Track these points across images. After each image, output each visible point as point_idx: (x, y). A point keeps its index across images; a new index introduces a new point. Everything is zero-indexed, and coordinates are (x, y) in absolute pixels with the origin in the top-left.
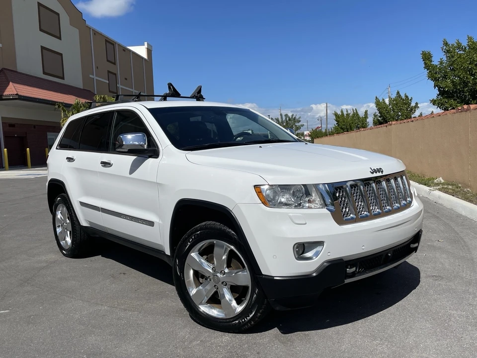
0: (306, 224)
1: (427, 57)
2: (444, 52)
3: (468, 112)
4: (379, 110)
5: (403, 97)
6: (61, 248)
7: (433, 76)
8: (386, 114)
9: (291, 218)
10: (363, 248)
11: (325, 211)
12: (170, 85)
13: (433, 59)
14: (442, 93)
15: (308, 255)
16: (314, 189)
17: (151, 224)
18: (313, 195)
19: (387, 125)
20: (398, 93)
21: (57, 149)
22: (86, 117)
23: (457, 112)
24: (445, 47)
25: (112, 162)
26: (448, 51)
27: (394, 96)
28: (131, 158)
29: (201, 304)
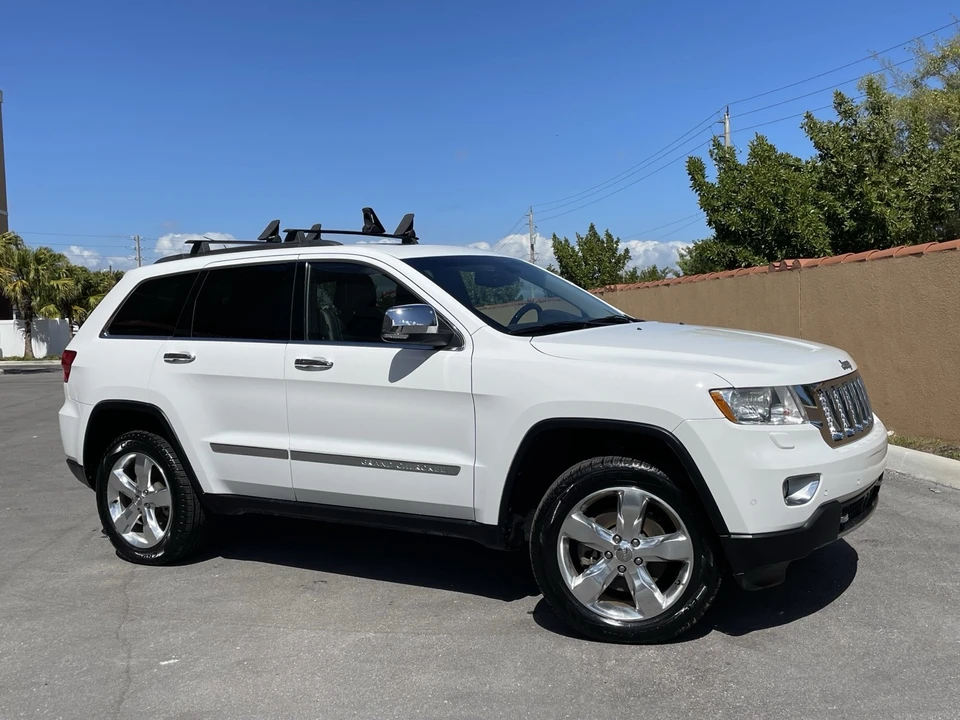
0: (794, 447)
1: (695, 169)
2: (715, 159)
3: (796, 271)
4: (560, 260)
5: (603, 236)
7: (707, 205)
8: (574, 268)
9: (772, 437)
10: (859, 482)
11: (810, 427)
12: (368, 214)
13: (707, 173)
14: (723, 233)
15: (798, 495)
16: (789, 394)
17: (453, 470)
18: (786, 403)
19: (603, 290)
20: (592, 227)
21: (101, 336)
22: (203, 272)
23: (771, 271)
24: (716, 151)
25: (330, 361)
26: (721, 159)
27: (584, 233)
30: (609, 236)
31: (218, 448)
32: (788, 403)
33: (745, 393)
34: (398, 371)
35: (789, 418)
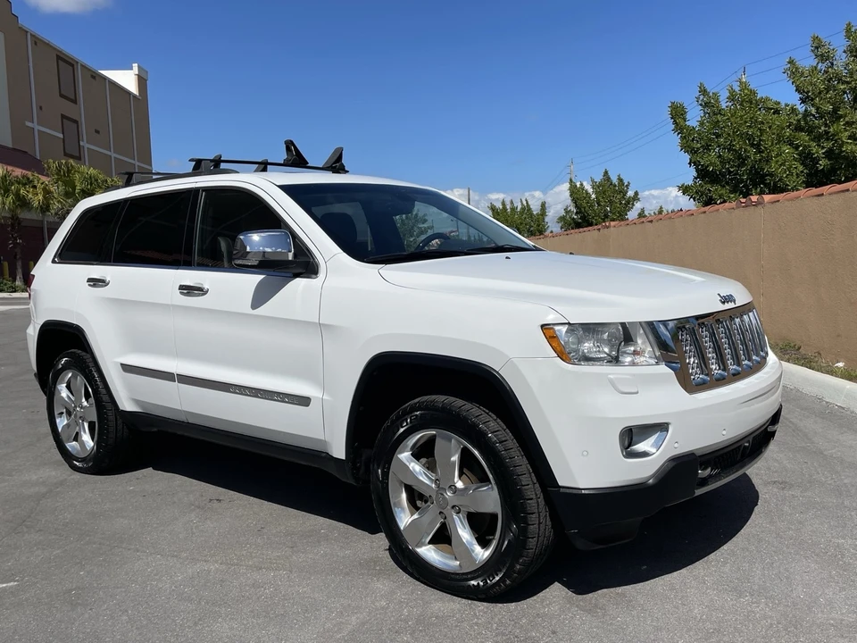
0: (637, 393)
1: (678, 113)
2: (701, 105)
3: (760, 207)
4: (575, 201)
5: (615, 180)
6: (67, 456)
7: (686, 147)
8: (587, 208)
9: (612, 382)
10: (724, 432)
11: (663, 369)
12: (290, 145)
13: (688, 117)
14: (703, 173)
15: (641, 447)
16: (642, 331)
17: (304, 401)
18: (639, 341)
19: (600, 227)
20: (606, 173)
21: (54, 262)
22: (125, 201)
23: (738, 207)
24: (702, 97)
25: (206, 287)
26: (706, 105)
27: (599, 178)
28: (255, 279)
29: (420, 544)
30: (621, 180)
31: (127, 368)
32: (641, 342)
33: (591, 329)
34: (260, 297)
35: (639, 359)
